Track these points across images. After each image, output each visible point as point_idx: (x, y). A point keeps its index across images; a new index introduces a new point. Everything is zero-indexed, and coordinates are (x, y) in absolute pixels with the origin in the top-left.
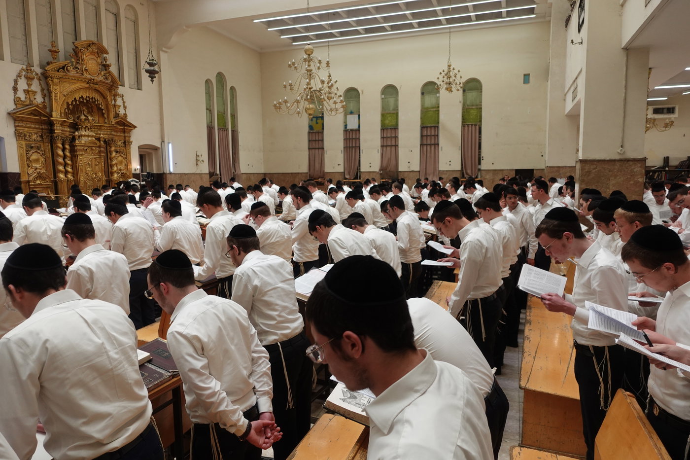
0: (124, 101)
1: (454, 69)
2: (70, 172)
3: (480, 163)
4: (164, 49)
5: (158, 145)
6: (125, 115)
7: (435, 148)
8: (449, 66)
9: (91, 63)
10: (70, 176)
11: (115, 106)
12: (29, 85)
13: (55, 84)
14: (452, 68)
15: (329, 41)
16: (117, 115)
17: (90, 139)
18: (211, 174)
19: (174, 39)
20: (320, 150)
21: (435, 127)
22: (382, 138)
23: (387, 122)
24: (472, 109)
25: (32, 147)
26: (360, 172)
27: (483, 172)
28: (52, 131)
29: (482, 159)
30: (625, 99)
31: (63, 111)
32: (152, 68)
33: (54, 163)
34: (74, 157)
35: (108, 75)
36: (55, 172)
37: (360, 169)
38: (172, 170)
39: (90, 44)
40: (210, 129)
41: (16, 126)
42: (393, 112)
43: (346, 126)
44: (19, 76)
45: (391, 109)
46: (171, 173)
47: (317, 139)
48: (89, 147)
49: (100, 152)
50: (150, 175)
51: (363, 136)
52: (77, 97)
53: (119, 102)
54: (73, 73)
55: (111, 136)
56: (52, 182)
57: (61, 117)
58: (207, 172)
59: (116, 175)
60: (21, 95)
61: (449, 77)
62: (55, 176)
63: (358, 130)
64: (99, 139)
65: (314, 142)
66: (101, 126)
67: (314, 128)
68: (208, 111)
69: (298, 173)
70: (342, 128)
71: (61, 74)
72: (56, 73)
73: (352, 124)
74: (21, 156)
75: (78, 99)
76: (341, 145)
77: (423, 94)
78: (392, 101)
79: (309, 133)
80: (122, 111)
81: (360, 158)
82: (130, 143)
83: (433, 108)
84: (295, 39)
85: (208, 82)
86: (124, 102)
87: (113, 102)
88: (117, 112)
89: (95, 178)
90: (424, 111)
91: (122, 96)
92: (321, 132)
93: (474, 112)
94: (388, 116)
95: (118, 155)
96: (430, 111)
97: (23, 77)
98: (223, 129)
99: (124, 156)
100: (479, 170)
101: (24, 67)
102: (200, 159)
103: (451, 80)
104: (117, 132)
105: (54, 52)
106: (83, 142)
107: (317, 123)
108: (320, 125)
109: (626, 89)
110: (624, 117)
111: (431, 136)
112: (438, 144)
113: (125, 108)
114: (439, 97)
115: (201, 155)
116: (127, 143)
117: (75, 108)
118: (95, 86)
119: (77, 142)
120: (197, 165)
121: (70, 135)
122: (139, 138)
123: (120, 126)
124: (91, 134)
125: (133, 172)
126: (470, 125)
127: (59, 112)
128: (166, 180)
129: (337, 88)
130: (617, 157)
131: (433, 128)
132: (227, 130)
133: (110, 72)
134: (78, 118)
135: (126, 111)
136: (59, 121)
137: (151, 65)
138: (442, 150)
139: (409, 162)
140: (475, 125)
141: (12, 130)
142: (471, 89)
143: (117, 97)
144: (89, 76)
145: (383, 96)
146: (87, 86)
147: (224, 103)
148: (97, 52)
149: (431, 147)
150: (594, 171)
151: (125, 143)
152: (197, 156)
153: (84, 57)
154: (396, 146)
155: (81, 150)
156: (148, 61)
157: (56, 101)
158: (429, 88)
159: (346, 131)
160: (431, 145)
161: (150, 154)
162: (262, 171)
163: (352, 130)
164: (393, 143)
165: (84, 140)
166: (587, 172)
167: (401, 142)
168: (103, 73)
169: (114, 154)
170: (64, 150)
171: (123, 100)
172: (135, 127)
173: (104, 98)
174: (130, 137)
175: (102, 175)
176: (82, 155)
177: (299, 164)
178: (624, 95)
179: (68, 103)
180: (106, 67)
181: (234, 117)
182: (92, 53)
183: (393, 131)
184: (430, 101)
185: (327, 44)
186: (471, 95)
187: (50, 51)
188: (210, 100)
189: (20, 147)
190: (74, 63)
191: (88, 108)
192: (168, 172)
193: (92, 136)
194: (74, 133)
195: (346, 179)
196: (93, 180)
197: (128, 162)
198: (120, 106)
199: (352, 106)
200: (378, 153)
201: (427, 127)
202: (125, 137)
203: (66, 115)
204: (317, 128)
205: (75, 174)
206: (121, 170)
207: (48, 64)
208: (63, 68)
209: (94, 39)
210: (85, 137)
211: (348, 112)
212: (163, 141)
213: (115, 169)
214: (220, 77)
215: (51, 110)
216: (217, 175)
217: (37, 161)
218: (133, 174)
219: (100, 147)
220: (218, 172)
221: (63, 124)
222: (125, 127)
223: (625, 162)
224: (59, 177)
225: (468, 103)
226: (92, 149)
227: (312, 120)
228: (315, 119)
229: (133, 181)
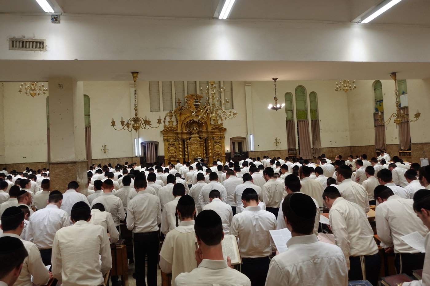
2: (186, 155)
4: (247, 85)
5: (245, 136)
6: (222, 124)
9: (193, 104)
12: (171, 119)
13: (179, 117)
16: (215, 125)
17: (196, 138)
18: (291, 150)
20: (382, 127)
25: (170, 145)
26: (410, 144)
28: (178, 137)
31: (183, 127)
34: (188, 147)
38: (252, 150)
39: (192, 96)
40: (289, 122)
41: (164, 137)
43: (399, 105)
44: (166, 116)
46: (252, 152)
47: (380, 118)
48: (195, 142)
49: (201, 144)
52: (188, 120)
54: (185, 110)
55: (208, 135)
57: (181, 130)
58: (287, 148)
59: (211, 154)
60: (167, 124)
63: (407, 107)
64: (200, 138)
65: (378, 121)
66: (203, 131)
67: (378, 109)
68: (289, 111)
69: (369, 146)
71: (180, 112)
72: (178, 112)
74: (165, 149)
75: (188, 121)
79: (375, 114)
80: (219, 122)
82: (224, 137)
85: (287, 94)
88: (216, 123)
97: (168, 116)
98: (303, 120)
99: (220, 144)
101: (169, 112)
102: (280, 141)
104: (216, 133)
105: (179, 103)
106: (192, 140)
107: (380, 106)
116: (222, 138)
117: (191, 125)
118: (196, 114)
119: (189, 140)
120: (277, 145)
122: (229, 135)
123: (218, 129)
124: (197, 136)
125: (226, 152)
127: (180, 128)
128: (249, 155)
132: (307, 121)
135: (222, 122)
136: (181, 132)
137: (196, 102)
141: (162, 138)
144: (191, 110)
146: (191, 115)
147: (306, 104)
151: (220, 137)
152: (277, 140)
153: (190, 102)
155: (190, 144)
157: (179, 124)
159: (399, 109)
162: (349, 145)
163: (404, 108)
169: (211, 144)
172: (226, 129)
174: (224, 134)
175: (202, 155)
177: (369, 139)
179: (184, 124)
182: (194, 99)
188: (291, 104)
189: (165, 145)
190: (186, 106)
195: (401, 150)
197: (222, 147)
198: (219, 120)
202: (221, 134)
203: (185, 129)
206: (217, 151)
208: (181, 109)
210: (193, 138)
211: (401, 93)
212: (247, 134)
213: (211, 151)
214: (300, 88)
215: (177, 128)
216: (296, 150)
217: (172, 150)
218: (225, 153)
219: (200, 142)
220: (297, 148)
222: (221, 130)
227: (377, 104)
228: (378, 103)
229: (198, 158)
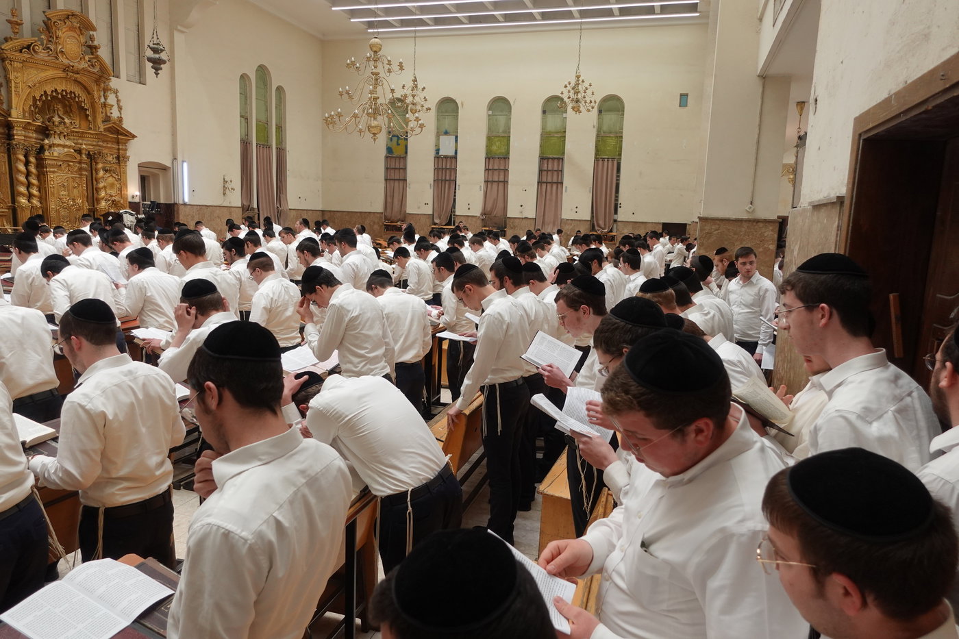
0: (119, 98)
1: (583, 82)
2: (35, 196)
3: (616, 212)
4: (179, 28)
5: (168, 163)
6: (120, 119)
7: (557, 187)
8: (578, 77)
9: (69, 42)
10: (35, 202)
11: (105, 105)
13: (16, 70)
14: (581, 79)
15: (415, 31)
16: (107, 119)
17: (66, 150)
18: (246, 208)
19: (195, 15)
20: (401, 183)
21: (558, 159)
22: (487, 170)
23: (494, 148)
24: (610, 137)
26: (454, 215)
27: (619, 224)
28: (10, 137)
29: (619, 206)
30: (758, 142)
31: (27, 109)
32: (157, 56)
33: (13, 182)
34: (41, 175)
35: (94, 60)
36: (14, 195)
37: (454, 212)
38: (186, 200)
39: (69, 16)
40: (245, 144)
42: (503, 135)
43: (438, 151)
45: (501, 131)
46: (185, 204)
47: (397, 166)
48: (65, 162)
49: (81, 169)
50: (154, 205)
51: (461, 166)
52: (49, 90)
53: (111, 99)
54: (42, 55)
55: (98, 148)
56: (9, 208)
57: (24, 117)
58: (239, 204)
59: (103, 204)
61: (577, 93)
62: (14, 201)
63: (455, 157)
64: (79, 152)
65: (392, 171)
66: (83, 133)
67: (394, 151)
68: (243, 119)
69: (370, 213)
70: (433, 154)
71: (25, 56)
72: (18, 54)
73: (447, 148)
75: (49, 93)
76: (430, 176)
77: (544, 112)
78: (502, 120)
79: (387, 157)
80: (115, 114)
81: (455, 196)
82: (126, 158)
83: (557, 133)
84: (371, 25)
85: (243, 77)
86: (118, 101)
87: (102, 100)
88: (109, 114)
89: (73, 206)
90: (546, 137)
91: (116, 92)
92: (404, 157)
93: (611, 142)
94: (496, 139)
95: (108, 175)
96: (554, 136)
98: (264, 145)
99: (116, 177)
100: (615, 221)
102: (229, 185)
103: (579, 96)
104: (107, 142)
105: (15, 24)
106: (56, 154)
107: (398, 144)
108: (402, 147)
109: (760, 129)
110: (756, 166)
111: (553, 171)
112: (562, 183)
113: (120, 108)
114: (566, 118)
115: (231, 181)
116: (121, 159)
117: (45, 105)
118: (76, 76)
119: (47, 153)
120: (224, 194)
121: (37, 143)
122: (138, 153)
123: (112, 133)
124: (68, 143)
125: (130, 200)
126: (606, 160)
127: (21, 110)
128: (178, 213)
129: (425, 98)
130: (745, 216)
131: (556, 161)
132: (270, 147)
133: (97, 57)
134: (50, 120)
135: (121, 114)
136: (21, 122)
137: (155, 51)
138: (566, 191)
139: (521, 206)
140: (613, 160)
142: (609, 110)
143: (109, 92)
144: (66, 62)
145: (490, 113)
146: (63, 75)
147: (267, 109)
148: (79, 27)
149: (552, 187)
150: (717, 232)
151: (118, 158)
152: (225, 182)
153: (60, 33)
154: (505, 182)
155: (53, 166)
156: (152, 45)
157: (18, 94)
158: (553, 105)
159: (438, 157)
160: (552, 183)
161: (156, 176)
162: (320, 208)
163: (446, 157)
164: (502, 178)
165: (57, 152)
166: (708, 233)
167: (512, 177)
168: (87, 58)
169: (101, 173)
170: (27, 164)
171: (117, 97)
172: (134, 137)
173: (89, 93)
174: (126, 150)
175: (82, 202)
176: (53, 172)
177: (373, 200)
178: (757, 136)
179: (34, 97)
180: (93, 49)
181: (280, 128)
182: (72, 29)
183: (502, 162)
184: (553, 122)
185: (413, 35)
186: (609, 118)
187: (9, 21)
188: (246, 104)
190: (45, 42)
191: (64, 106)
192: (181, 202)
193: (69, 147)
194: (43, 140)
195: (435, 224)
196: (69, 208)
197: (122, 184)
198: (113, 106)
199: (447, 124)
200: (481, 190)
201: (548, 159)
202: (119, 149)
203: (32, 114)
204: (398, 151)
205: (43, 198)
206: (111, 196)
207: (6, 40)
208: (28, 47)
209: (76, 8)
210: (59, 147)
211: (442, 132)
212: (175, 159)
213: (103, 194)
214: (262, 71)
215: (10, 107)
216: (253, 209)
218: (130, 202)
219: (80, 162)
220: (255, 206)
221: (26, 127)
222: (119, 135)
223: (755, 223)
224: (19, 202)
225: (605, 128)
226: (69, 165)
227: (391, 139)
228: (395, 139)
229: (126, 212)
